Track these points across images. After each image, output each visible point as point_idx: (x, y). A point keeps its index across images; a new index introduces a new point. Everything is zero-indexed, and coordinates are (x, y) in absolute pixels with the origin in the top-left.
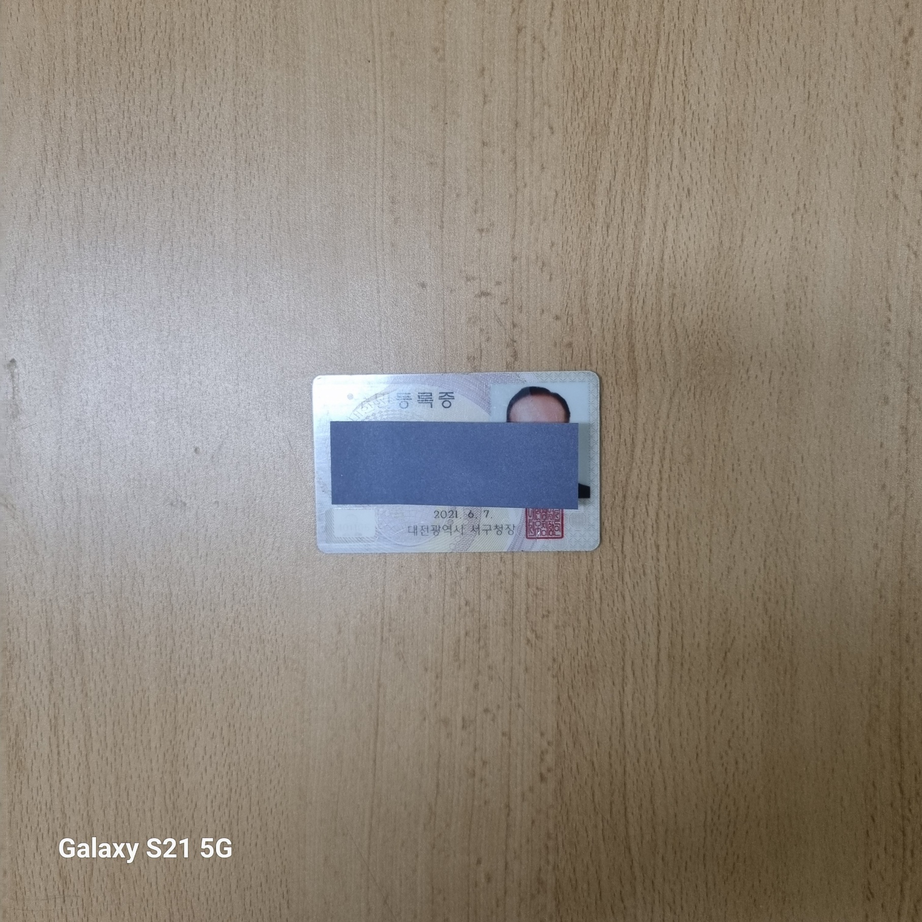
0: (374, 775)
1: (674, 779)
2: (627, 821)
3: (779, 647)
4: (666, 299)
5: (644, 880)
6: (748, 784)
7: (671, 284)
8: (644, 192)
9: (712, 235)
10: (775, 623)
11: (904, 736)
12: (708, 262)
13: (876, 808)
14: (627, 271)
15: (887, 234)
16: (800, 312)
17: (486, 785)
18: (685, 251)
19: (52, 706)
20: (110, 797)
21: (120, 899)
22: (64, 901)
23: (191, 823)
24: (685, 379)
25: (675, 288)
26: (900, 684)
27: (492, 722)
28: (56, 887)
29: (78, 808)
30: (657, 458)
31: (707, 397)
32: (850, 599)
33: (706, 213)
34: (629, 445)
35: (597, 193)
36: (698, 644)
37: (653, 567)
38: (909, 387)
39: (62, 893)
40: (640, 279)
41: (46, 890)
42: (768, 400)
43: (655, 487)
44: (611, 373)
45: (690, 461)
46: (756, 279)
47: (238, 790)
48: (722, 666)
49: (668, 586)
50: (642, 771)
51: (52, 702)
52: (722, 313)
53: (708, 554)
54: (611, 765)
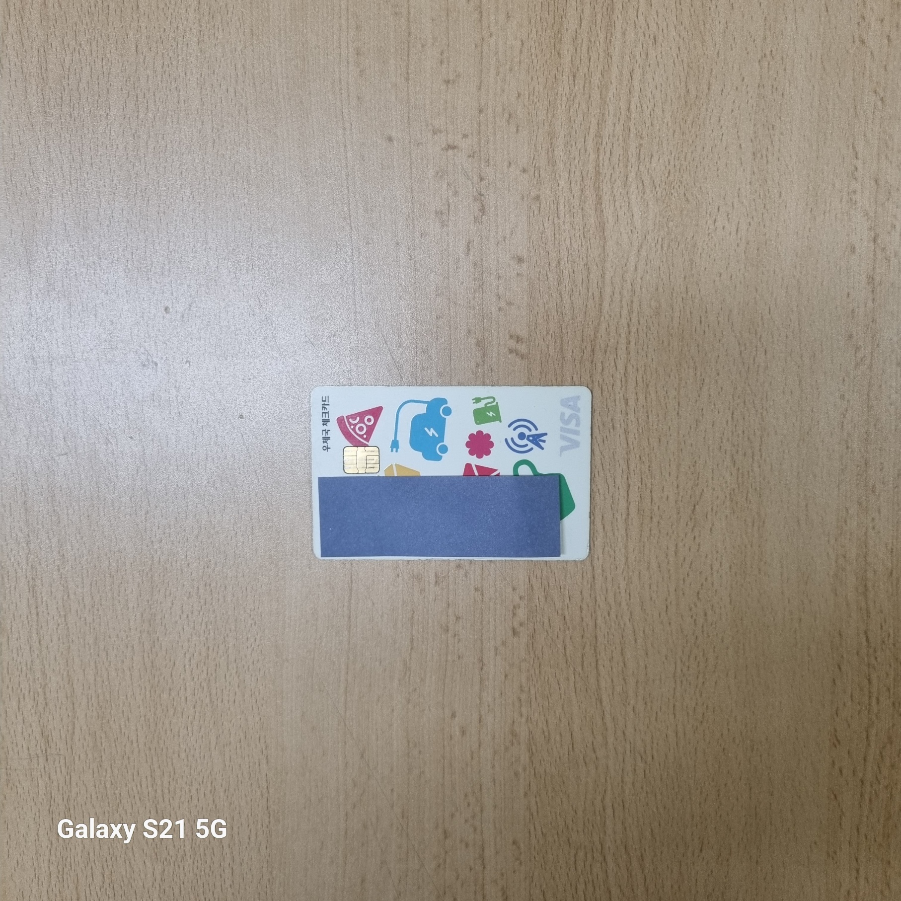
0: (349, 632)
1: (644, 631)
2: (598, 674)
3: (746, 499)
4: (632, 150)
5: (615, 731)
6: (717, 634)
7: (638, 134)
8: (611, 40)
9: (678, 84)
10: (743, 474)
11: (870, 585)
12: (675, 111)
13: (842, 657)
14: (594, 121)
15: (854, 80)
16: (767, 161)
17: (459, 640)
18: (651, 101)
19: (30, 567)
20: (89, 657)
21: (101, 757)
22: (47, 760)
23: (170, 681)
24: (653, 231)
25: (641, 138)
26: (866, 534)
27: (464, 578)
28: (38, 746)
29: (58, 668)
30: (625, 311)
31: (674, 250)
32: (817, 449)
33: (672, 61)
34: (597, 299)
35: (563, 41)
36: (668, 497)
37: (622, 421)
38: (875, 237)
39: (44, 752)
40: (607, 129)
41: (28, 749)
42: (735, 251)
43: (623, 341)
44: (579, 226)
45: (658, 314)
46: (723, 127)
47: (216, 648)
48: (691, 519)
49: (637, 440)
50: (613, 624)
51: (30, 564)
52: (689, 163)
53: (677, 407)
54: (582, 618)
